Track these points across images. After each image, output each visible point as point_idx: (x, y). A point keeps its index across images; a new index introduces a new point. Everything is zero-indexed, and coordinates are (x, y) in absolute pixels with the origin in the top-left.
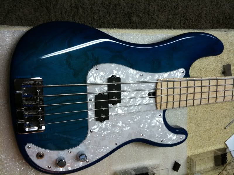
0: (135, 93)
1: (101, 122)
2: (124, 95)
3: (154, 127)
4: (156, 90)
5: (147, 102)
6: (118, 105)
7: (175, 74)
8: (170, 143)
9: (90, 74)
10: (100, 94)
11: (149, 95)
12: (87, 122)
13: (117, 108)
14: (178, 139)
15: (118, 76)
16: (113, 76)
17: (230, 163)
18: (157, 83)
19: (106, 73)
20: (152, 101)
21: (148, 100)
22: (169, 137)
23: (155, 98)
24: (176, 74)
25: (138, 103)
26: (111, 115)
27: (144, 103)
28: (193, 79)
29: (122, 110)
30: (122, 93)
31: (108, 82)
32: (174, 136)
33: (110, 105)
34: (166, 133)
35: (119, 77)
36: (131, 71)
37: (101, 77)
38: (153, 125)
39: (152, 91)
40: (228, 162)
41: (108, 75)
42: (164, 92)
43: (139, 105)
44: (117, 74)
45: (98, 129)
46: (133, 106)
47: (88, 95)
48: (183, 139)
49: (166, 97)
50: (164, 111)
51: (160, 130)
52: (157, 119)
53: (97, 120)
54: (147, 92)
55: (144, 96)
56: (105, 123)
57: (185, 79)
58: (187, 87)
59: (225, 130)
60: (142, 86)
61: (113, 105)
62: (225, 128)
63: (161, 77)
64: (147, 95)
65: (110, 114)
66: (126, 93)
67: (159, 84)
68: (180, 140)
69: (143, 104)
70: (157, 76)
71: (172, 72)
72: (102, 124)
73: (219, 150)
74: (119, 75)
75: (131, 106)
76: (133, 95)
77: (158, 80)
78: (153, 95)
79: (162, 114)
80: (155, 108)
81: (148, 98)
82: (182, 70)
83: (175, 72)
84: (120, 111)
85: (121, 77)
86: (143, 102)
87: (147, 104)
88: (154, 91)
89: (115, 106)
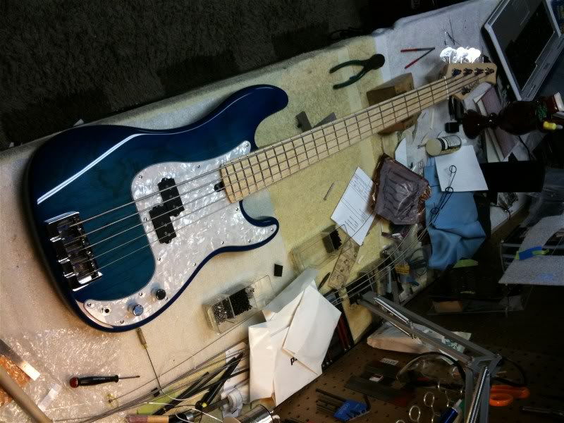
0: (197, 192)
1: (167, 242)
2: (185, 199)
3: (234, 227)
4: (222, 180)
5: (216, 198)
6: (182, 214)
7: (239, 151)
8: (260, 240)
9: (134, 186)
10: (154, 208)
11: (216, 188)
12: (149, 249)
13: (181, 219)
14: (269, 233)
15: (169, 178)
16: (163, 180)
17: (345, 243)
18: (220, 171)
19: (153, 179)
20: (222, 195)
21: (216, 196)
22: (256, 234)
23: (224, 189)
24: (241, 151)
25: (206, 203)
26: (177, 230)
27: (212, 201)
28: (262, 150)
29: (189, 218)
30: (181, 197)
31: (160, 188)
32: (262, 230)
33: (171, 218)
34: (251, 231)
35: (171, 179)
36: (184, 165)
37: (149, 186)
38: (232, 225)
39: (218, 182)
40: (342, 242)
41: (158, 180)
42: (233, 178)
43: (207, 206)
44: (167, 176)
45: (166, 254)
46: (200, 209)
47: (141, 214)
48: (275, 230)
49: (237, 184)
50: (241, 203)
51: (242, 229)
52: (235, 216)
53: (161, 241)
54: (212, 186)
55: (209, 192)
56: (172, 243)
57: (253, 153)
58: (259, 163)
59: (326, 202)
60: (203, 181)
61: (176, 216)
62: (325, 199)
63: (222, 161)
64: (213, 190)
65: (175, 229)
66: (186, 196)
67: (224, 170)
68: (272, 233)
69: (212, 203)
70: (217, 161)
71: (234, 150)
72: (169, 245)
73: (326, 230)
74: (170, 175)
75: (198, 210)
76: (196, 196)
77: (220, 166)
78: (220, 186)
79: (239, 207)
80: (228, 203)
81: (215, 193)
82: (246, 143)
83: (237, 148)
84: (187, 221)
85: (174, 177)
86: (210, 200)
87: (216, 201)
88: (220, 181)
89: (178, 217)
